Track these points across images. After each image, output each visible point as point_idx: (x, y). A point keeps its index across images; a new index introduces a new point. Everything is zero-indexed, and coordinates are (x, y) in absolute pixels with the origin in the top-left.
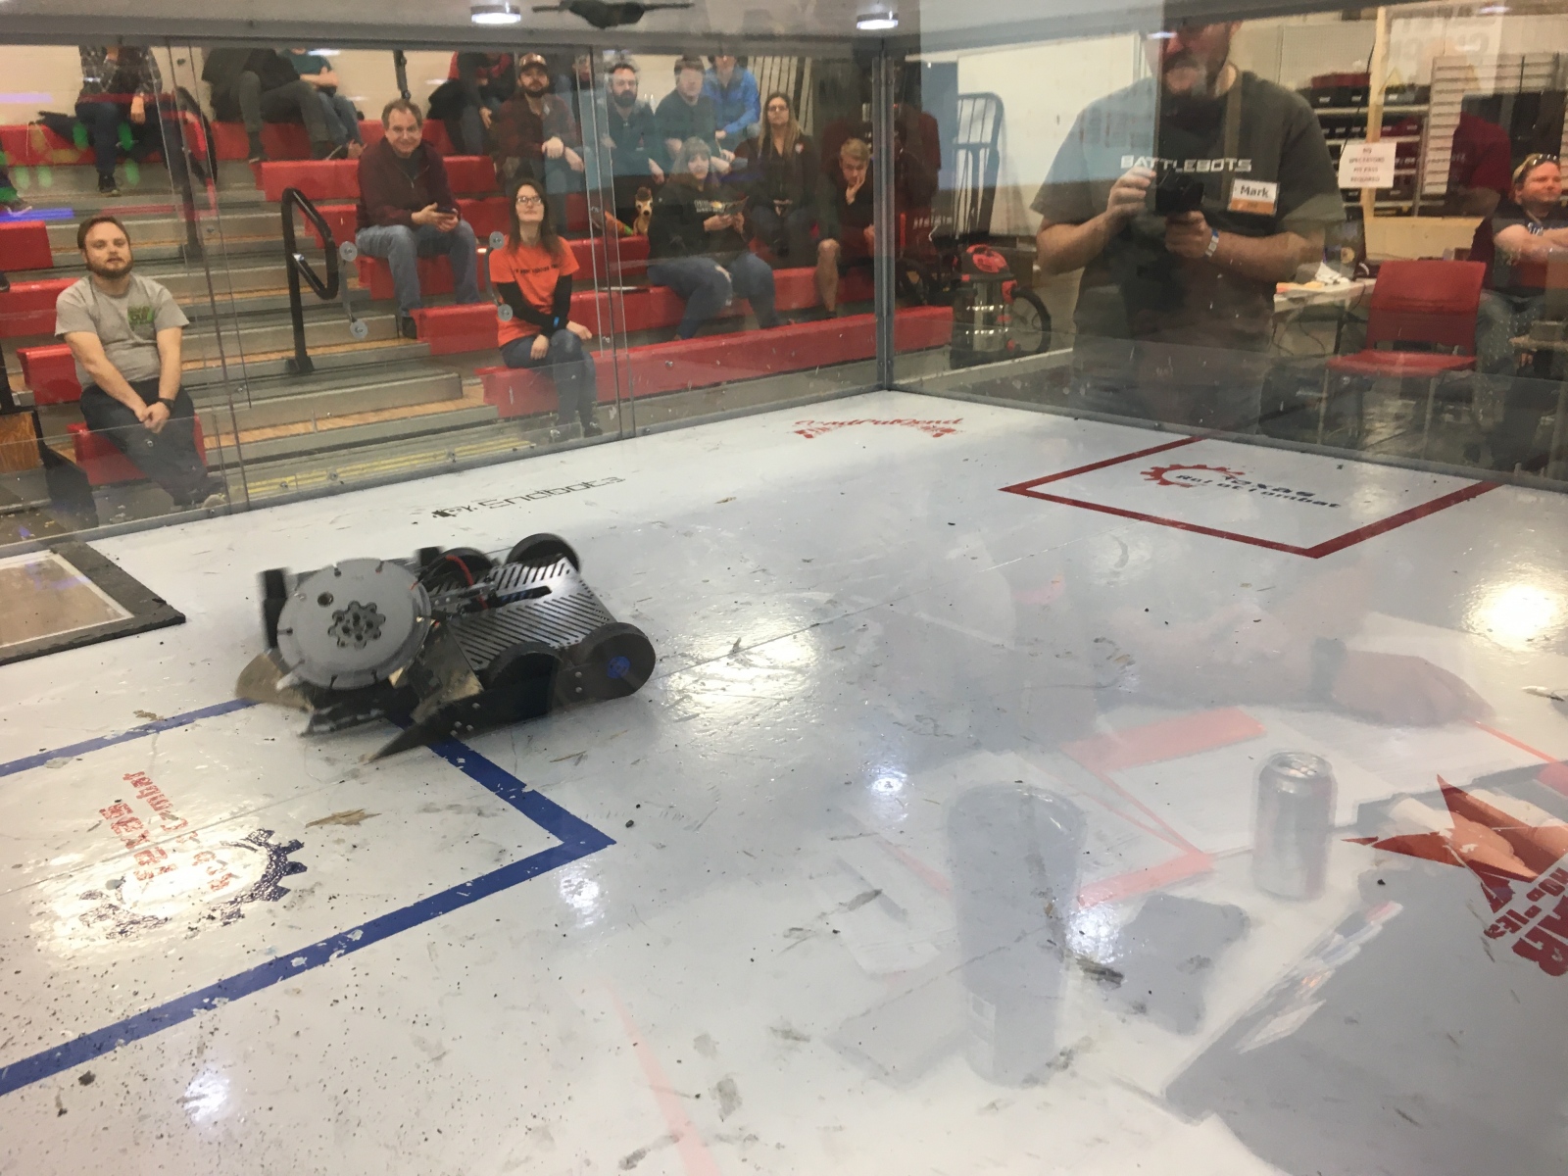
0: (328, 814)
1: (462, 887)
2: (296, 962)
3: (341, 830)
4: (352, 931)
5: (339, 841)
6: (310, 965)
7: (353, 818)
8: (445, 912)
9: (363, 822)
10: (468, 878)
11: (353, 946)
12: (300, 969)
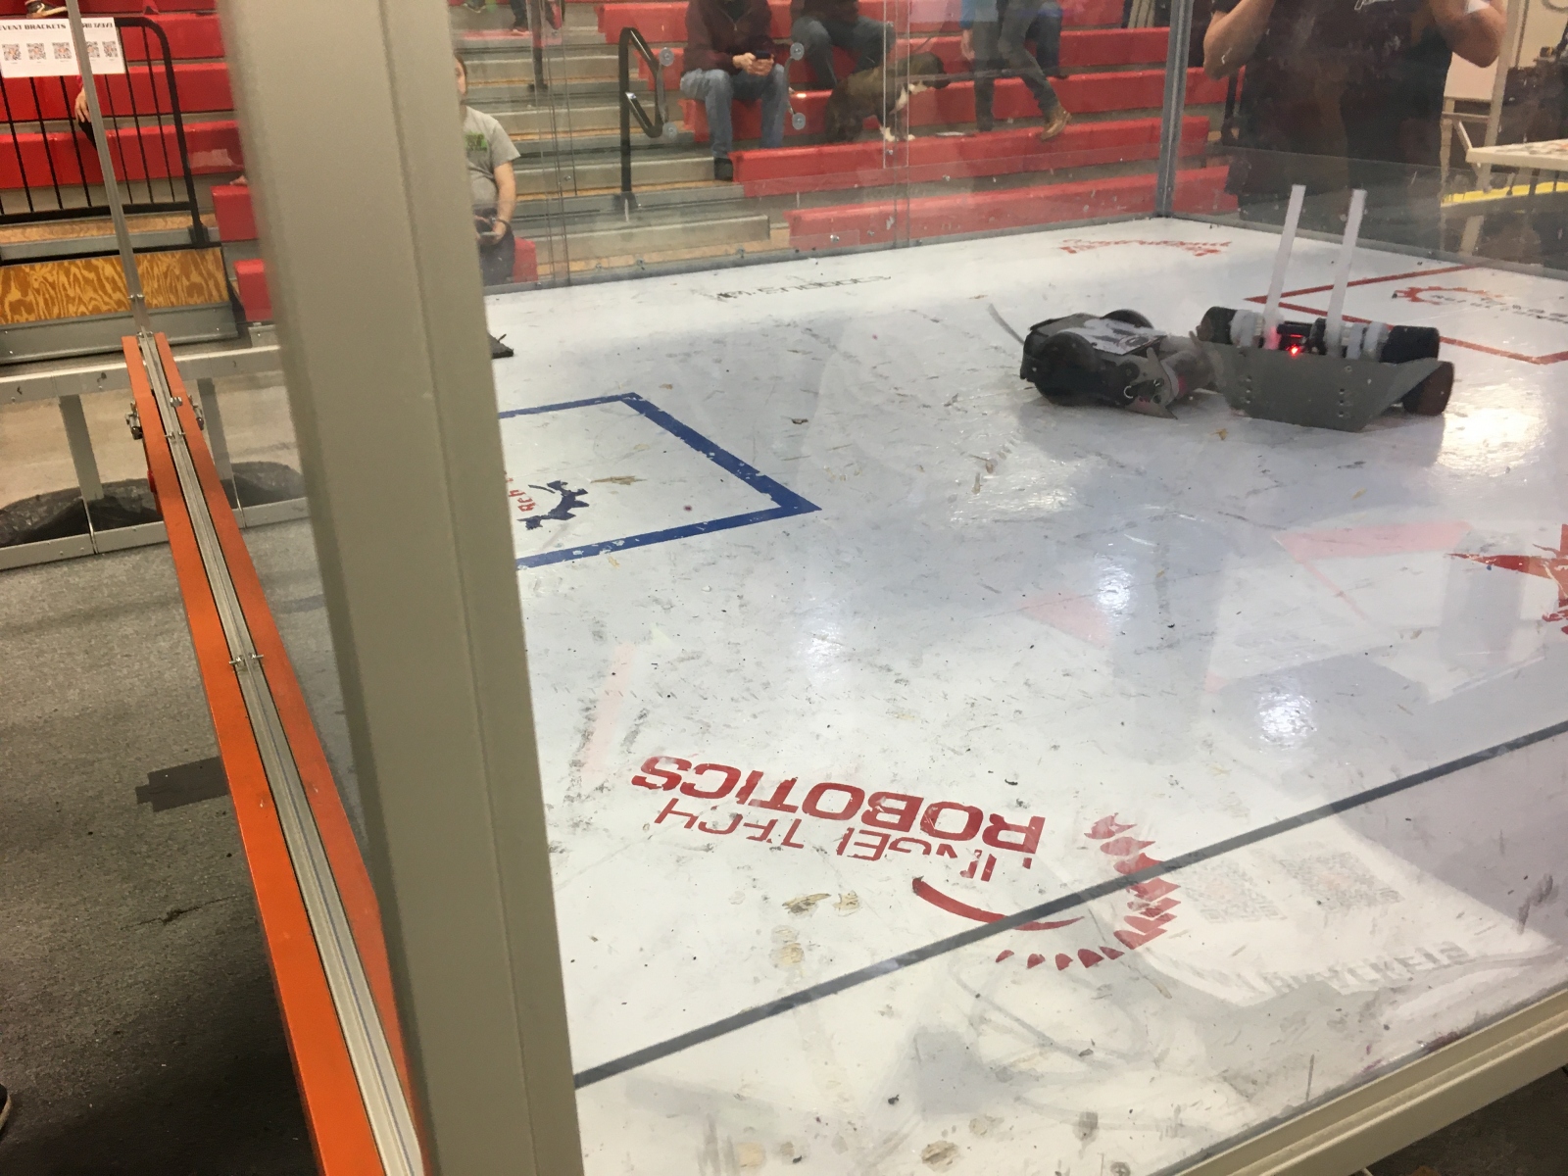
0: (609, 477)
1: (701, 525)
2: (575, 553)
3: (617, 486)
4: (618, 540)
5: (613, 493)
6: (585, 555)
7: (627, 481)
8: (685, 536)
9: (634, 484)
10: (706, 520)
11: (616, 548)
12: (579, 556)
